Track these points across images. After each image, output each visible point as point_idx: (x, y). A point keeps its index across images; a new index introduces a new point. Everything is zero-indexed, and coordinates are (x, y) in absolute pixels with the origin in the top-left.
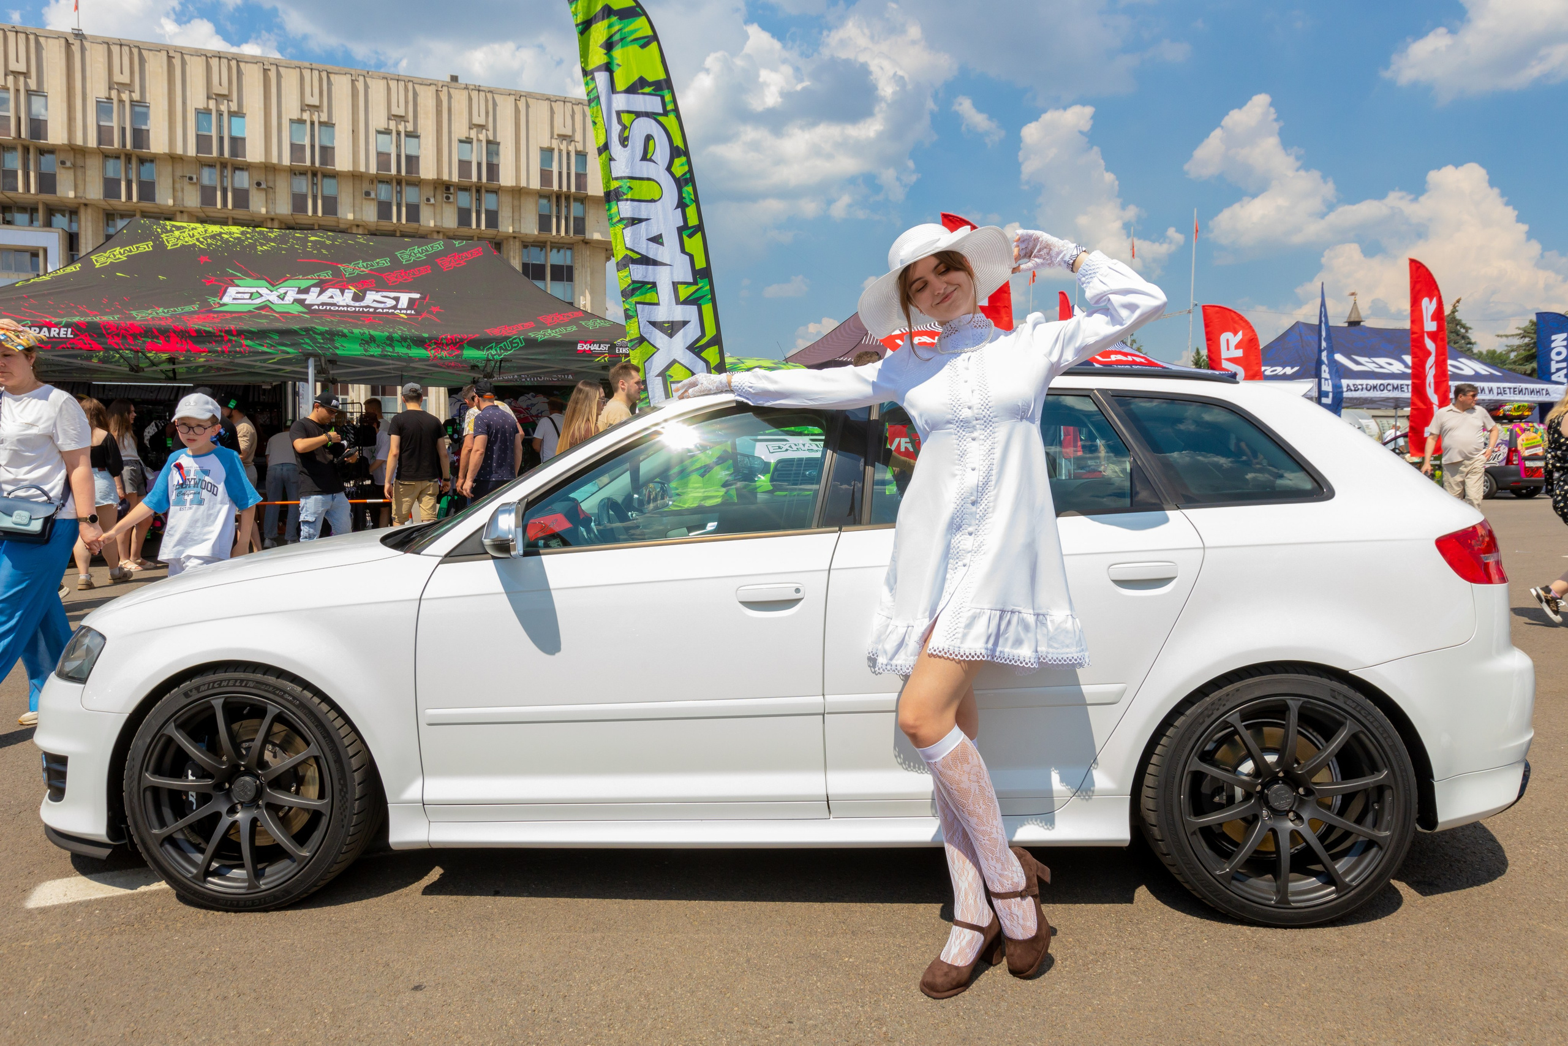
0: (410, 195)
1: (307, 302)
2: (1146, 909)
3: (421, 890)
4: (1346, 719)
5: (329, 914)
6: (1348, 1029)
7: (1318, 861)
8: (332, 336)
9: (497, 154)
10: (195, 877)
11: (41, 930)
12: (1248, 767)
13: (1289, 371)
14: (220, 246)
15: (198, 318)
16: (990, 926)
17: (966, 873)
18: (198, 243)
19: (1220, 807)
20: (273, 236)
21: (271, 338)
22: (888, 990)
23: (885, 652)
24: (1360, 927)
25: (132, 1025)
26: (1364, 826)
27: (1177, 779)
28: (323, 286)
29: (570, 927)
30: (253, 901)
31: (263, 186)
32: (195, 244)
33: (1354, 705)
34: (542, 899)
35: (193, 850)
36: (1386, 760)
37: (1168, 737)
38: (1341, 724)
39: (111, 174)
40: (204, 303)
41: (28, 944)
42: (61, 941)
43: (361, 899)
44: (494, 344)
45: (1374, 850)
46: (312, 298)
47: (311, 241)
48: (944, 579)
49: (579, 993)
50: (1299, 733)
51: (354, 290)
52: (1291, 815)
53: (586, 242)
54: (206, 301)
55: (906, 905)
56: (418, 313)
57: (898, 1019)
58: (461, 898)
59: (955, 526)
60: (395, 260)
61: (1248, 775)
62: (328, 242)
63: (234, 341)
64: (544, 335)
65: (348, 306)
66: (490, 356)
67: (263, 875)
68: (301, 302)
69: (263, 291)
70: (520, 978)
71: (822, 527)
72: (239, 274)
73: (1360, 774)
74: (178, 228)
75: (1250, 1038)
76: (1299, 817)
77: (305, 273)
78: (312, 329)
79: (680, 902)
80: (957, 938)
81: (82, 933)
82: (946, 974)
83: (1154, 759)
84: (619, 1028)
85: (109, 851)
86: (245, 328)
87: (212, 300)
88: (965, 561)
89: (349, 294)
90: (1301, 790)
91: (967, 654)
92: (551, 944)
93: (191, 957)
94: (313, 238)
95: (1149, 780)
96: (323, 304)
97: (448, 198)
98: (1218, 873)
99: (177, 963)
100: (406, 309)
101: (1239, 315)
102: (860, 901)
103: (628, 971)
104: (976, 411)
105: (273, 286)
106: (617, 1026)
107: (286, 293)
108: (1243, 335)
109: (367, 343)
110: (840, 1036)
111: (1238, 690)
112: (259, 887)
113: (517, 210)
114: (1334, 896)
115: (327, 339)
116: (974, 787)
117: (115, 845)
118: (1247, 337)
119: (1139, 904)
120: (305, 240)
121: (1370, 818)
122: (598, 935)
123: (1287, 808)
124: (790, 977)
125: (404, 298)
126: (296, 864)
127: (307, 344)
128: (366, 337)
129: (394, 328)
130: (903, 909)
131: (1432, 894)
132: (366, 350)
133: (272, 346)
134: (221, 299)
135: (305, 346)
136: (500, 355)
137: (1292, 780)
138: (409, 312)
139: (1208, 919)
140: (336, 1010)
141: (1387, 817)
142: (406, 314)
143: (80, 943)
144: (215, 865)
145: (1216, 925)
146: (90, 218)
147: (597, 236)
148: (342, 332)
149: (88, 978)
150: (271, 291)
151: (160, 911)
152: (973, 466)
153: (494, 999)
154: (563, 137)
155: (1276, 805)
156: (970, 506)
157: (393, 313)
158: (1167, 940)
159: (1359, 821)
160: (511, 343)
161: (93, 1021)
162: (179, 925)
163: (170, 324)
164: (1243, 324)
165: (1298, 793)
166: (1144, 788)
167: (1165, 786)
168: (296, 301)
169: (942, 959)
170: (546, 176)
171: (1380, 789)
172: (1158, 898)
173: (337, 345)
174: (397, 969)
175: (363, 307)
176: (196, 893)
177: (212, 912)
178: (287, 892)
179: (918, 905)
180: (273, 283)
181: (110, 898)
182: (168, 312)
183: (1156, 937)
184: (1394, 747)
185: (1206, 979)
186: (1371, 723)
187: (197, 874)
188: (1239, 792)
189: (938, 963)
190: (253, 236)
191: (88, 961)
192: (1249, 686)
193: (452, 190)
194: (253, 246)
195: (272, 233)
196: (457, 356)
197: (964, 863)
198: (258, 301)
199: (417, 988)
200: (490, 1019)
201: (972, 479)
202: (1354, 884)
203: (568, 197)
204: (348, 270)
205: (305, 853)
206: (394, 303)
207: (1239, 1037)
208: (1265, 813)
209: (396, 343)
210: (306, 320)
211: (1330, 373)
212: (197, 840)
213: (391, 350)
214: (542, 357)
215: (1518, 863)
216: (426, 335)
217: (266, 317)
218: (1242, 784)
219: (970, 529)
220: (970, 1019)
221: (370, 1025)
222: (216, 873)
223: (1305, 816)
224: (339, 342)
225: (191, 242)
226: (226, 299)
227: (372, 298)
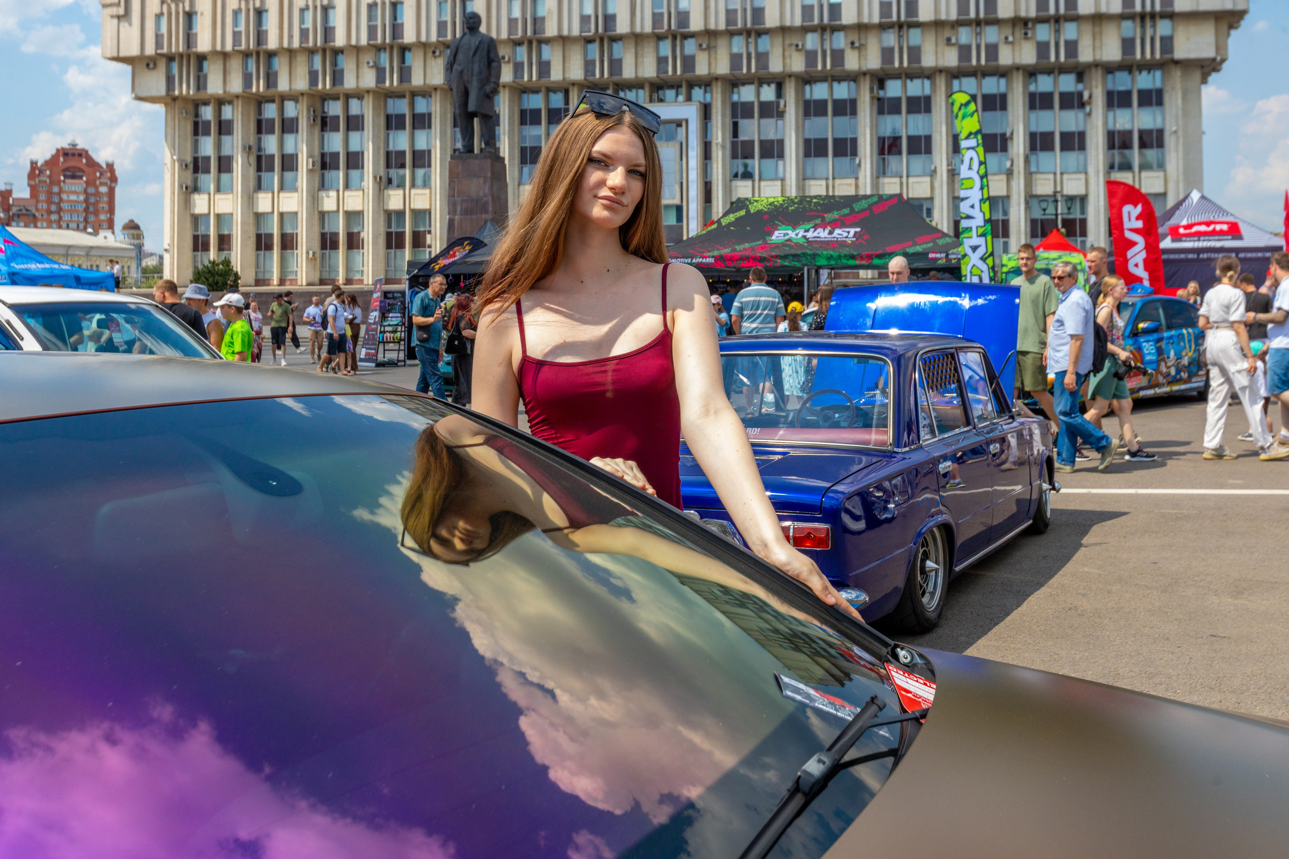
1: (808, 237)
8: (814, 256)
21: (789, 258)
28: (816, 227)
46: (810, 235)
51: (829, 228)
54: (764, 239)
56: (856, 240)
60: (852, 209)
63: (774, 260)
65: (826, 238)
68: (804, 237)
72: (780, 224)
77: (808, 220)
78: (806, 253)
86: (779, 254)
87: (768, 239)
89: (827, 231)
96: (814, 238)
105: (794, 229)
107: (799, 232)
109: (829, 258)
115: (812, 258)
120: (810, 202)
125: (852, 232)
128: (829, 256)
129: (842, 249)
132: (829, 262)
133: (789, 261)
134: (771, 238)
135: (803, 261)
138: (853, 239)
148: (819, 253)
150: (793, 232)
157: (845, 241)
173: (816, 260)
175: (831, 238)
180: (794, 227)
194: (787, 208)
198: (787, 237)
204: (829, 217)
206: (847, 235)
209: (842, 258)
210: (804, 247)
213: (840, 261)
216: (856, 253)
217: (790, 245)
224: (817, 258)
225: (760, 207)
226: (774, 237)
227: (838, 231)
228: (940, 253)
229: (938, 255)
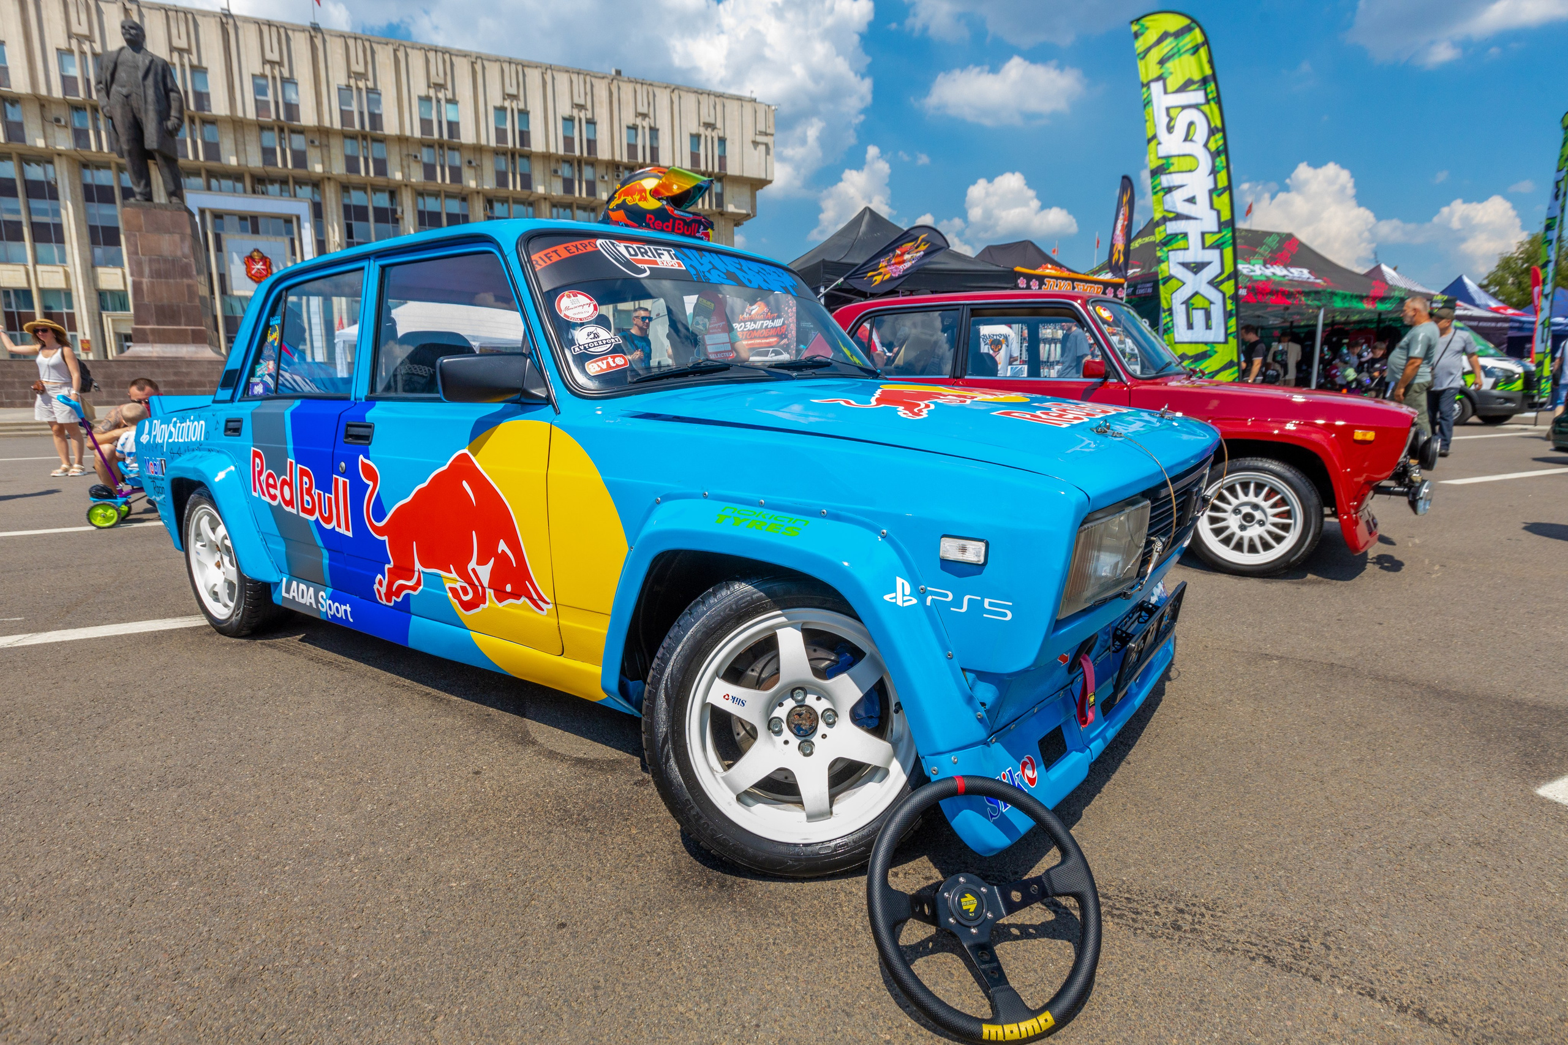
0: (589, 172)
9: (658, 138)
31: (474, 164)
39: (349, 152)
53: (722, 214)
97: (618, 176)
146: (333, 190)
147: (732, 209)
154: (707, 125)
170: (695, 158)
193: (622, 169)
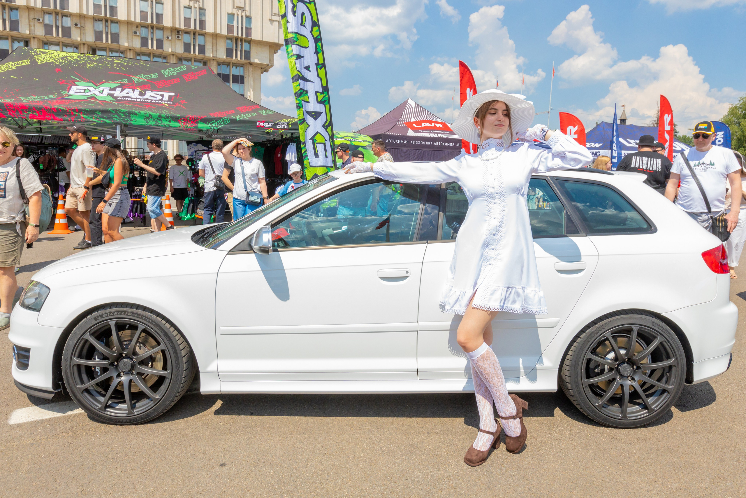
0: (158, 34)
1: (115, 95)
2: (561, 419)
3: (213, 413)
4: (658, 335)
5: (169, 426)
6: (658, 478)
7: (639, 397)
8: (129, 114)
9: (205, 15)
10: (100, 409)
11: (20, 436)
12: (611, 355)
13: (597, 145)
14: (67, 63)
15: (57, 102)
16: (496, 432)
17: (486, 408)
18: (54, 62)
19: (598, 374)
20: (95, 59)
21: (97, 114)
22: (449, 462)
23: (449, 304)
24: (657, 427)
25: (81, 487)
26: (661, 383)
27: (580, 362)
28: (123, 87)
29: (291, 431)
30: (130, 420)
31: (79, 26)
32: (53, 62)
33: (662, 329)
34: (275, 417)
35: (98, 395)
36: (674, 354)
37: (577, 342)
38: (655, 337)
40: (59, 93)
41: (15, 444)
42: (32, 442)
43: (184, 418)
44: (214, 121)
45: (666, 394)
46: (117, 93)
47: (116, 63)
48: (480, 270)
49: (303, 466)
50: (637, 342)
51: (139, 90)
52: (630, 377)
53: (251, 64)
54: (60, 93)
55: (451, 419)
56: (174, 103)
57: (457, 477)
58: (234, 417)
59: (486, 246)
60: (161, 75)
61: (611, 360)
62: (125, 64)
63: (77, 115)
64: (240, 117)
65: (137, 98)
66: (212, 127)
67: (135, 407)
68: (112, 95)
69: (91, 89)
70: (272, 459)
71: (418, 241)
72: (78, 79)
73: (661, 360)
74: (44, 53)
75: (616, 483)
76: (633, 379)
77: (113, 80)
78: (119, 110)
79: (342, 418)
80: (481, 438)
81: (42, 438)
82: (477, 455)
83: (570, 353)
84: (326, 484)
85: (53, 395)
86: (83, 108)
87: (64, 93)
88: (490, 262)
89: (137, 92)
90: (635, 367)
91: (491, 308)
92: (284, 441)
93: (103, 450)
94: (117, 61)
95: (567, 362)
96: (124, 97)
97: (178, 37)
98: (596, 404)
99: (96, 454)
100: (168, 101)
101: (576, 118)
102: (429, 417)
103: (324, 454)
104: (496, 189)
105: (96, 86)
106: (325, 483)
107: (103, 90)
108: (578, 128)
109: (148, 118)
110: (431, 486)
111: (610, 322)
112: (134, 413)
113: (215, 46)
114: (647, 414)
115: (127, 116)
116: (492, 370)
117: (56, 393)
118: (580, 129)
119: (557, 417)
120: (112, 62)
121: (664, 379)
122: (306, 436)
123: (628, 375)
124: (402, 456)
125: (166, 95)
126: (152, 402)
127: (116, 118)
128: (148, 115)
129: (161, 111)
130: (449, 420)
131: (685, 411)
132: (147, 122)
133: (97, 118)
134: (68, 92)
135: (115, 119)
136: (217, 127)
137: (631, 362)
138: (169, 103)
139: (589, 424)
140: (184, 478)
141: (672, 379)
142: (168, 104)
143: (43, 443)
144: (110, 402)
145: (593, 427)
147: (256, 61)
148: (135, 112)
149: (52, 462)
150: (96, 89)
151: (81, 425)
152: (495, 216)
153: (262, 470)
154: (239, 8)
155: (623, 373)
156: (493, 236)
157: (160, 103)
158: (572, 435)
159: (659, 380)
160: (223, 121)
161: (60, 486)
162: (93, 433)
163: (43, 105)
164: (578, 122)
165: (633, 368)
166: (564, 365)
167: (575, 365)
168: (109, 94)
169: (474, 447)
170: (230, 28)
171: (670, 367)
172: (565, 414)
173: (132, 119)
174: (210, 455)
175: (145, 99)
176: (100, 416)
177: (108, 425)
178: (148, 415)
179: (456, 418)
180: (96, 84)
181: (53, 418)
182: (40, 98)
183: (567, 434)
184: (678, 348)
185: (593, 454)
186: (669, 337)
187: (101, 407)
188: (606, 367)
189: (471, 450)
190: (84, 59)
191: (49, 453)
192: (616, 320)
193: (180, 33)
194: (84, 64)
195: (94, 57)
196: (195, 127)
197: (485, 403)
198: (89, 94)
199: (222, 465)
200: (262, 481)
201: (494, 223)
202: (656, 409)
203: (241, 40)
204: (136, 79)
205: (157, 396)
206: (161, 97)
207: (611, 483)
208: (618, 377)
209: (163, 119)
210: (115, 105)
211: (617, 147)
212: (100, 390)
213: (161, 123)
214: (239, 129)
215: (720, 395)
216: (179, 115)
217: (93, 103)
218: (608, 364)
219: (493, 247)
220: (489, 477)
221: (203, 485)
222: (110, 407)
223: (636, 378)
224: (133, 117)
225: (51, 60)
226: (71, 92)
227: (149, 94)
228: (268, 123)
229: (266, 125)
